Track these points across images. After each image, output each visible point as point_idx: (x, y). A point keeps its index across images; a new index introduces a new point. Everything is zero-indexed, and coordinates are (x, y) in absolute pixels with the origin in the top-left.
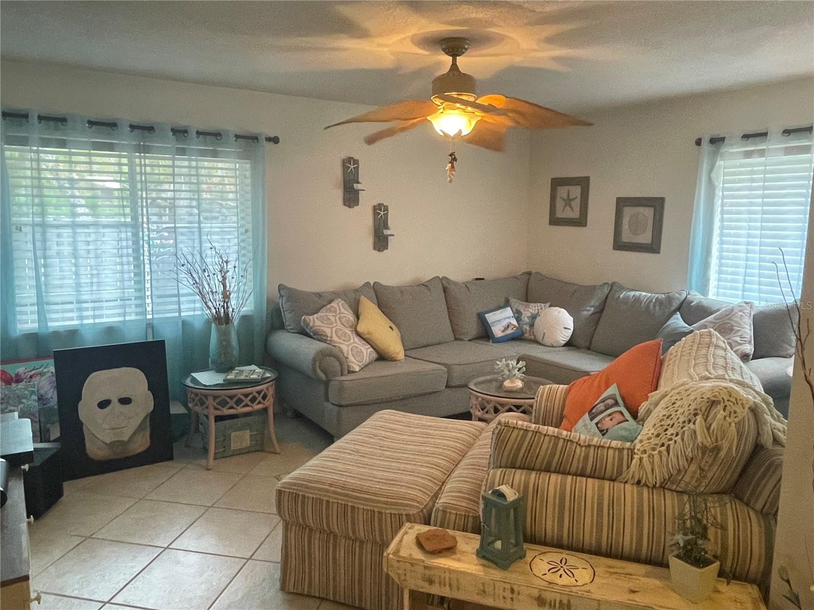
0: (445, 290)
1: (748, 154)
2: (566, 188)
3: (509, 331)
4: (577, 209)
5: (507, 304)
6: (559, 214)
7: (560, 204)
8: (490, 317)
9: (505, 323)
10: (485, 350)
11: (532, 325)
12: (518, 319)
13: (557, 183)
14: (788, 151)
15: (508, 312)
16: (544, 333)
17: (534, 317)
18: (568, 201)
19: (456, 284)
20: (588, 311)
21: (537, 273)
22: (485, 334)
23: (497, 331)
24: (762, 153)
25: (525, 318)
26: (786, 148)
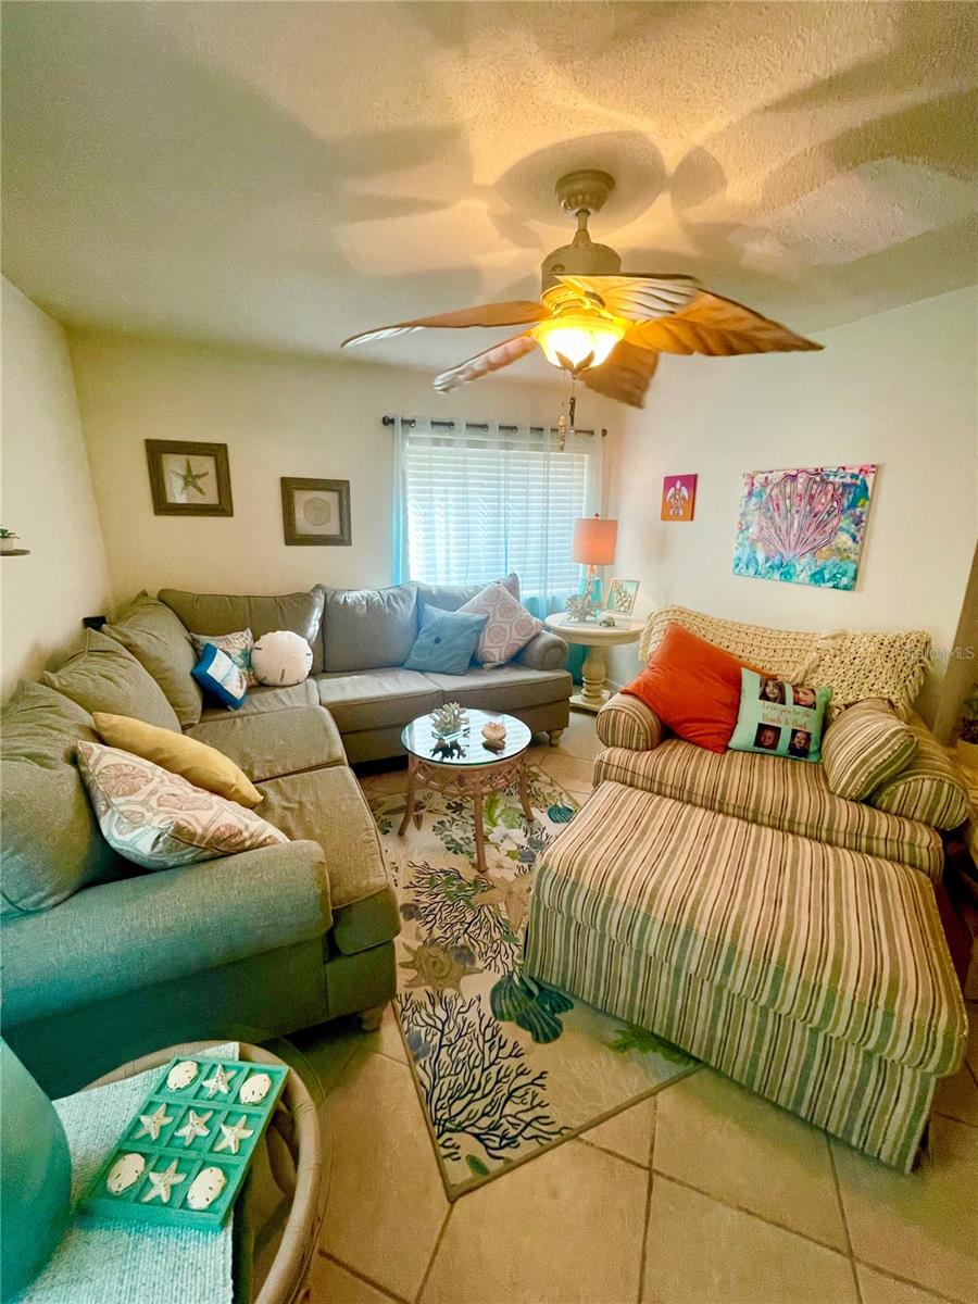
1: (436, 442)
14: (471, 444)
16: (283, 670)
20: (314, 628)
23: (234, 692)
24: (449, 443)
26: (468, 441)
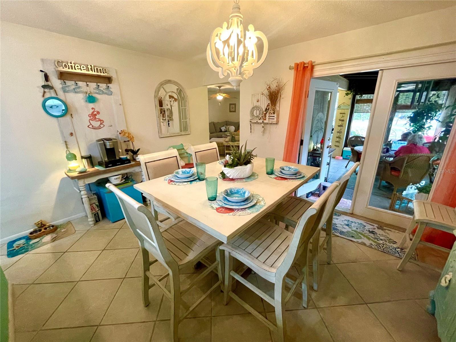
0: (214, 124)
2: (232, 105)
3: (225, 130)
4: (234, 109)
5: (224, 126)
6: (231, 110)
7: (231, 108)
8: (222, 128)
9: (224, 129)
10: (221, 133)
11: (228, 129)
12: (226, 128)
13: (230, 104)
15: (224, 127)
17: (228, 128)
18: (233, 108)
19: (215, 123)
21: (228, 121)
22: (221, 131)
23: (223, 130)
25: (227, 128)
